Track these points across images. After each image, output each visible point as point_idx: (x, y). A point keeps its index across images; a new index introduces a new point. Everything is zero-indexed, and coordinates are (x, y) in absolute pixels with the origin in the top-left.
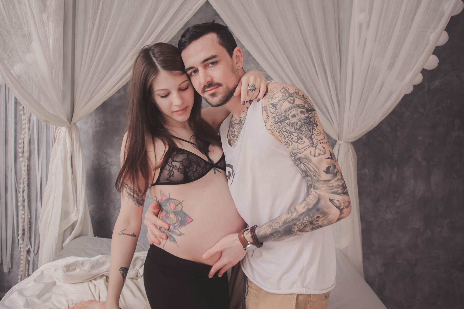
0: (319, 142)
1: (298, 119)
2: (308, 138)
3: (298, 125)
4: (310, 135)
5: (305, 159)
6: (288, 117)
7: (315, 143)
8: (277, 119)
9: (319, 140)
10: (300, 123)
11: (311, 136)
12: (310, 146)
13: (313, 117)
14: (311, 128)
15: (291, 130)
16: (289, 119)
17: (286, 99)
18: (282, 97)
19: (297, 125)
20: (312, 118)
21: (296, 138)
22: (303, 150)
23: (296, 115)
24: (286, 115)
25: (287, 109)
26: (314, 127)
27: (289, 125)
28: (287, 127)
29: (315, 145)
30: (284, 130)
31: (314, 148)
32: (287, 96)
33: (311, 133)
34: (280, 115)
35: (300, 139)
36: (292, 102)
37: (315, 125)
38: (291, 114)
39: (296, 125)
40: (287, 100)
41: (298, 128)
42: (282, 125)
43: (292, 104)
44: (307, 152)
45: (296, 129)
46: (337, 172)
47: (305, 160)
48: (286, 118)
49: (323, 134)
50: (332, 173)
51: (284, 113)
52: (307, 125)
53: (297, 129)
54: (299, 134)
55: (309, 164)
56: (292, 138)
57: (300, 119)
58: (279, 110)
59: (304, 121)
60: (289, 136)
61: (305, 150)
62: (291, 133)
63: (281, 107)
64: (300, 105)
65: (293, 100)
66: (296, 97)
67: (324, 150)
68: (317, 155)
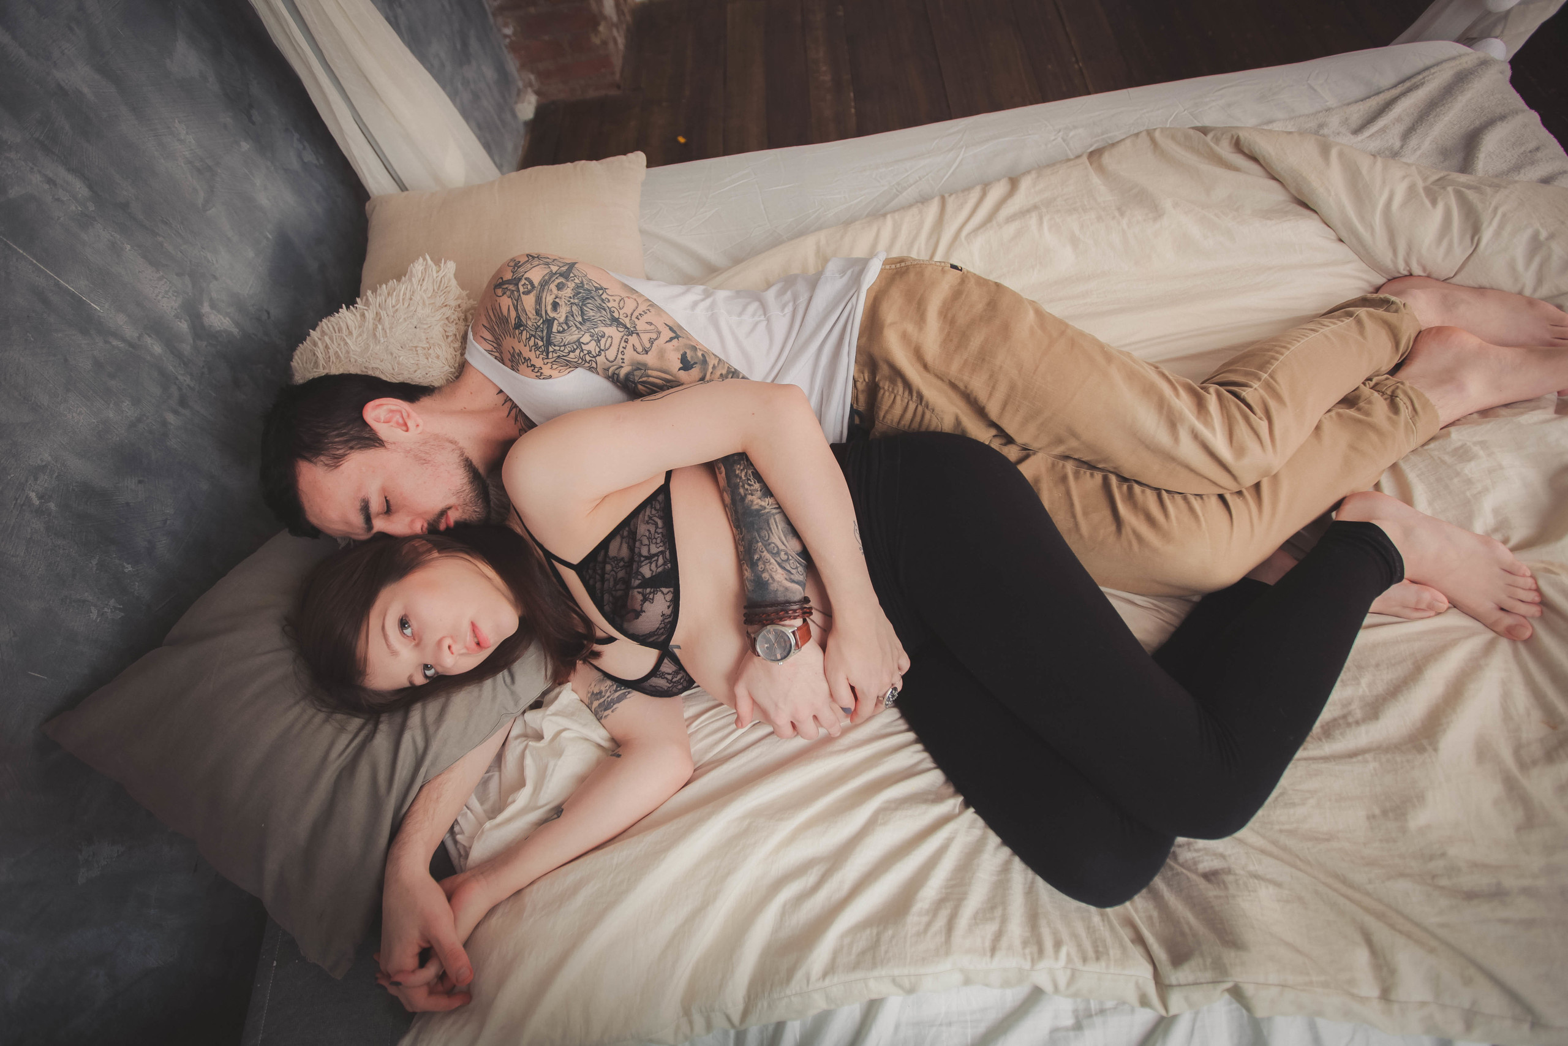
0: (634, 318)
1: (566, 304)
2: (610, 325)
3: (577, 314)
4: (609, 316)
5: (636, 370)
6: (550, 317)
7: (628, 326)
8: (540, 343)
9: (632, 315)
10: (574, 308)
11: (612, 315)
12: (625, 337)
13: (584, 280)
14: (599, 301)
15: (575, 337)
16: (554, 319)
17: (520, 295)
18: (512, 299)
19: (575, 316)
20: (585, 283)
21: (593, 343)
22: (620, 356)
23: (557, 300)
24: (544, 319)
25: (536, 305)
26: (604, 297)
27: (564, 330)
28: (564, 340)
29: (632, 329)
30: (566, 351)
31: (634, 335)
32: (514, 289)
33: (608, 311)
34: (536, 329)
35: (600, 338)
36: (529, 287)
37: (601, 292)
38: (549, 307)
39: (573, 316)
40: (522, 295)
41: (580, 319)
42: (555, 346)
43: (533, 291)
44: (629, 354)
45: (579, 325)
46: (703, 355)
47: (638, 373)
48: (549, 322)
49: (628, 297)
50: (696, 363)
51: (538, 318)
52: (590, 301)
53: (580, 323)
54: (592, 331)
55: (649, 376)
56: (589, 352)
57: (569, 301)
58: (530, 323)
59: (578, 299)
60: (582, 354)
61: (623, 353)
62: (579, 343)
63: (526, 314)
64: (546, 278)
65: (527, 283)
66: (525, 272)
67: (652, 327)
68: (648, 345)
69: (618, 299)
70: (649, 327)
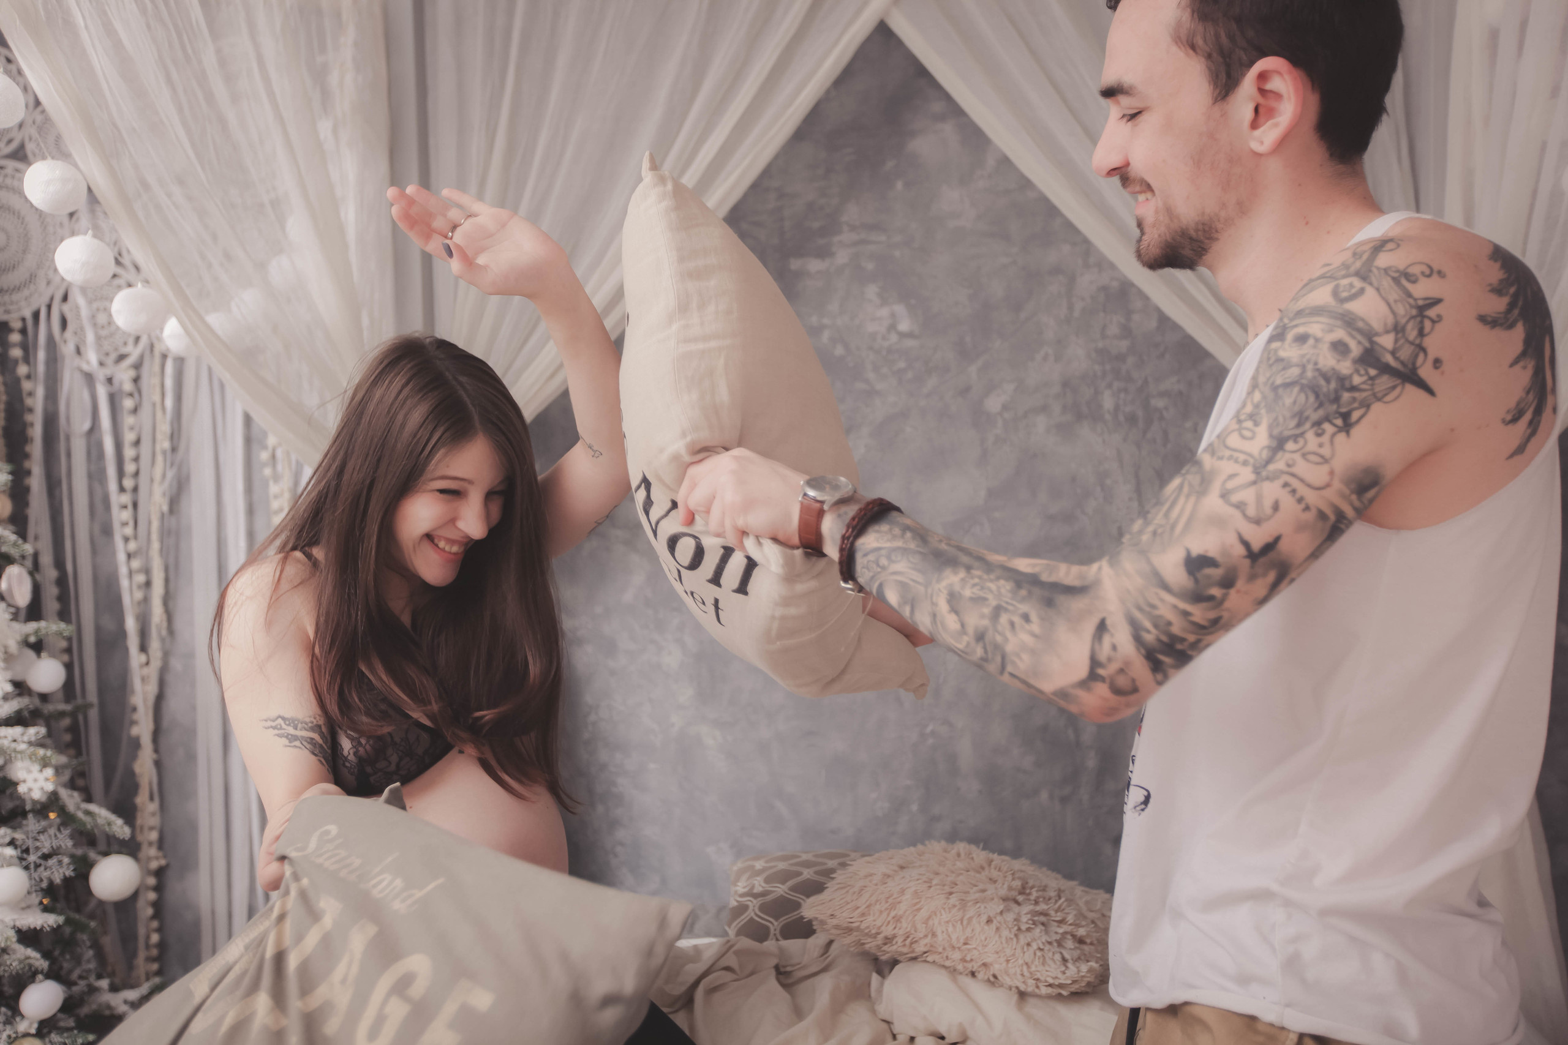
0: (1287, 478)
1: (1303, 356)
2: (1271, 436)
4: (1287, 433)
5: (1201, 477)
7: (1271, 467)
9: (1293, 475)
10: (1295, 372)
11: (1287, 439)
12: (1251, 461)
13: (1361, 394)
14: (1315, 416)
16: (1282, 338)
20: (1354, 395)
22: (1227, 453)
23: (1311, 341)
25: (1314, 307)
26: (1327, 426)
29: (1264, 474)
32: (1353, 268)
33: (1298, 431)
35: (1252, 417)
36: (1345, 294)
37: (1338, 421)
39: (1284, 369)
41: (1279, 381)
43: (1337, 301)
44: (1227, 467)
45: (1269, 379)
49: (1329, 471)
52: (1312, 398)
53: (1273, 383)
59: (1315, 377)
61: (1230, 458)
64: (1361, 324)
65: (1355, 291)
66: (1378, 289)
67: (1268, 510)
68: (1235, 498)
69: (1326, 451)
70: (1268, 504)
